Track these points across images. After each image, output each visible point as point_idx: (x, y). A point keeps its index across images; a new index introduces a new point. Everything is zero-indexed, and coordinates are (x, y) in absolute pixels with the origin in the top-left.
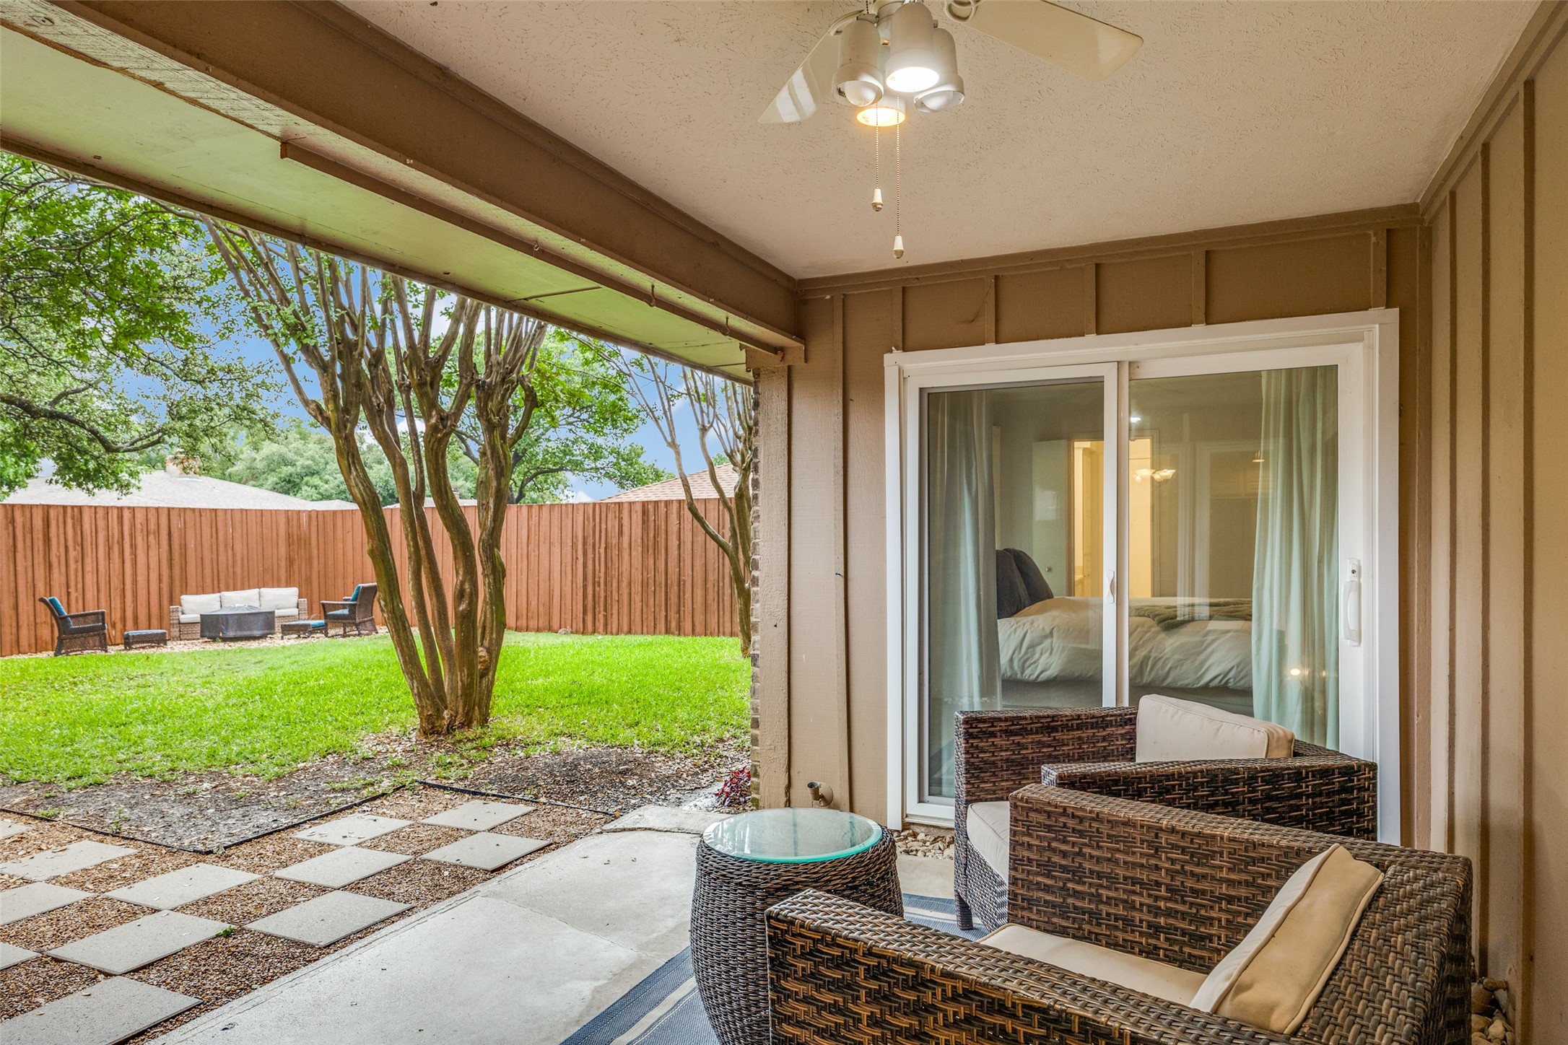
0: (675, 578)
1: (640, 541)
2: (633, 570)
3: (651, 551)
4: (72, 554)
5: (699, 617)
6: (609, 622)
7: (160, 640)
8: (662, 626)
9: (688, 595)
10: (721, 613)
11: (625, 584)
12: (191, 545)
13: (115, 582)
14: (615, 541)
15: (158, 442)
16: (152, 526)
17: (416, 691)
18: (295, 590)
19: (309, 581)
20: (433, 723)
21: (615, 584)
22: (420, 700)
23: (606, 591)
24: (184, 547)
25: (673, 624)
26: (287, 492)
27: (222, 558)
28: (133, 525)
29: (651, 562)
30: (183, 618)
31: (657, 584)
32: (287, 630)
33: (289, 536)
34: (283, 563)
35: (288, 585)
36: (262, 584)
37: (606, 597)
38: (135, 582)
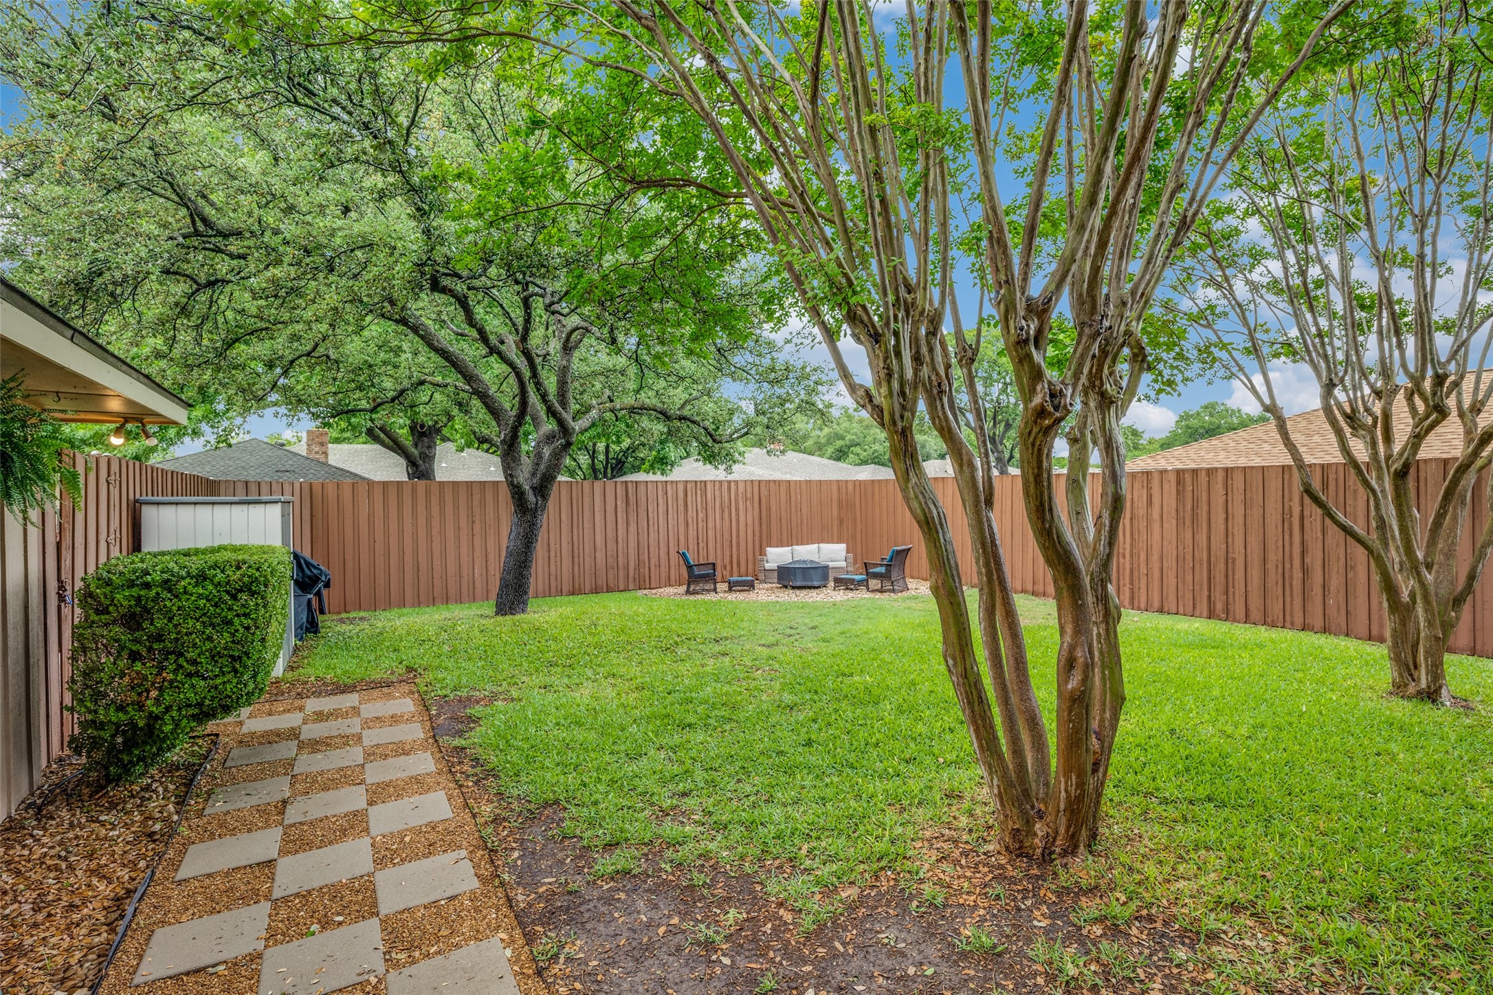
0: (1222, 554)
1: (1174, 512)
2: (1165, 544)
3: (1188, 523)
4: (701, 515)
5: (1255, 602)
6: (1136, 596)
7: (751, 586)
8: (1203, 607)
9: (1240, 574)
10: (1288, 599)
11: (1155, 557)
12: (773, 509)
13: (726, 536)
14: (1142, 512)
15: (747, 433)
16: (749, 495)
17: (996, 791)
18: (843, 546)
19: (854, 537)
20: (1021, 842)
21: (1143, 556)
22: (1002, 804)
23: (1132, 564)
24: (769, 509)
25: (1219, 606)
26: (838, 459)
27: (794, 518)
28: (737, 494)
29: (1189, 535)
30: (768, 566)
31: (1197, 559)
32: (839, 582)
33: (840, 501)
34: (835, 523)
35: (839, 541)
36: (822, 540)
37: (1132, 570)
38: (738, 536)
